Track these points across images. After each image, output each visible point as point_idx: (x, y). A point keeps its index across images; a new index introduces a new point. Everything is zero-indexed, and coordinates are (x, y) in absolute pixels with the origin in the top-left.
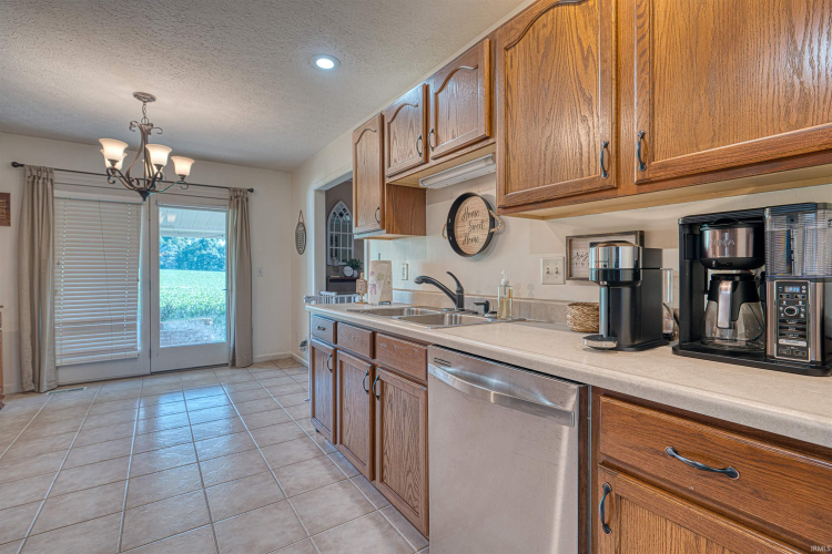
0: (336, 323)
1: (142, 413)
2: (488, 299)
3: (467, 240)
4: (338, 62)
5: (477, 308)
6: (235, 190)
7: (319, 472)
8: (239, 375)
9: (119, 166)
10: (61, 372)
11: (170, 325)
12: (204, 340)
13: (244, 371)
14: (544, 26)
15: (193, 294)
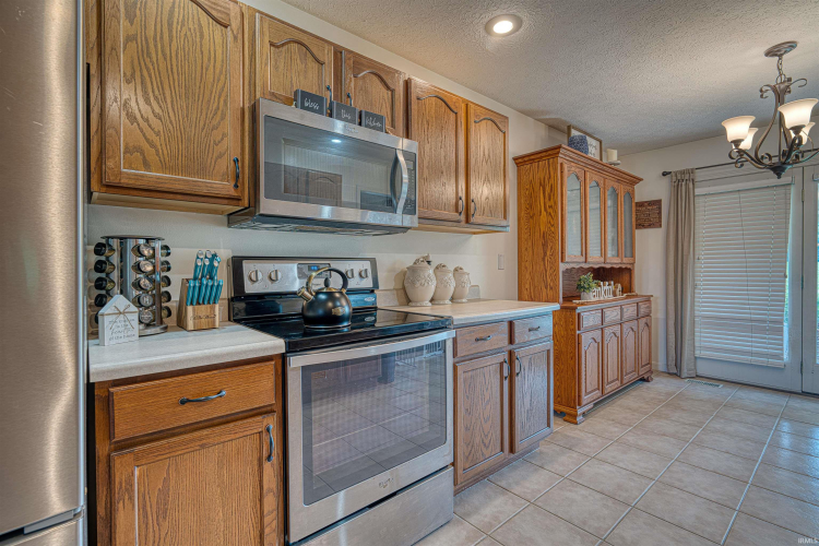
10: (699, 362)
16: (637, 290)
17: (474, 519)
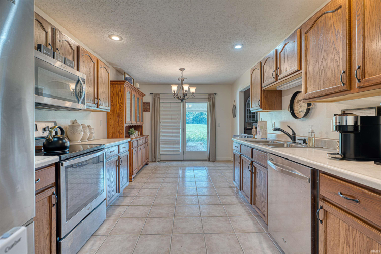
0: (241, 145)
1: (181, 171)
2: (305, 138)
3: (299, 112)
4: (243, 45)
5: (300, 142)
6: (210, 94)
7: (234, 199)
8: (211, 164)
9: (176, 92)
10: (161, 156)
11: (189, 144)
12: (200, 150)
13: (213, 163)
14: (321, 22)
15: (198, 133)
16: (144, 133)
17: (113, 217)
